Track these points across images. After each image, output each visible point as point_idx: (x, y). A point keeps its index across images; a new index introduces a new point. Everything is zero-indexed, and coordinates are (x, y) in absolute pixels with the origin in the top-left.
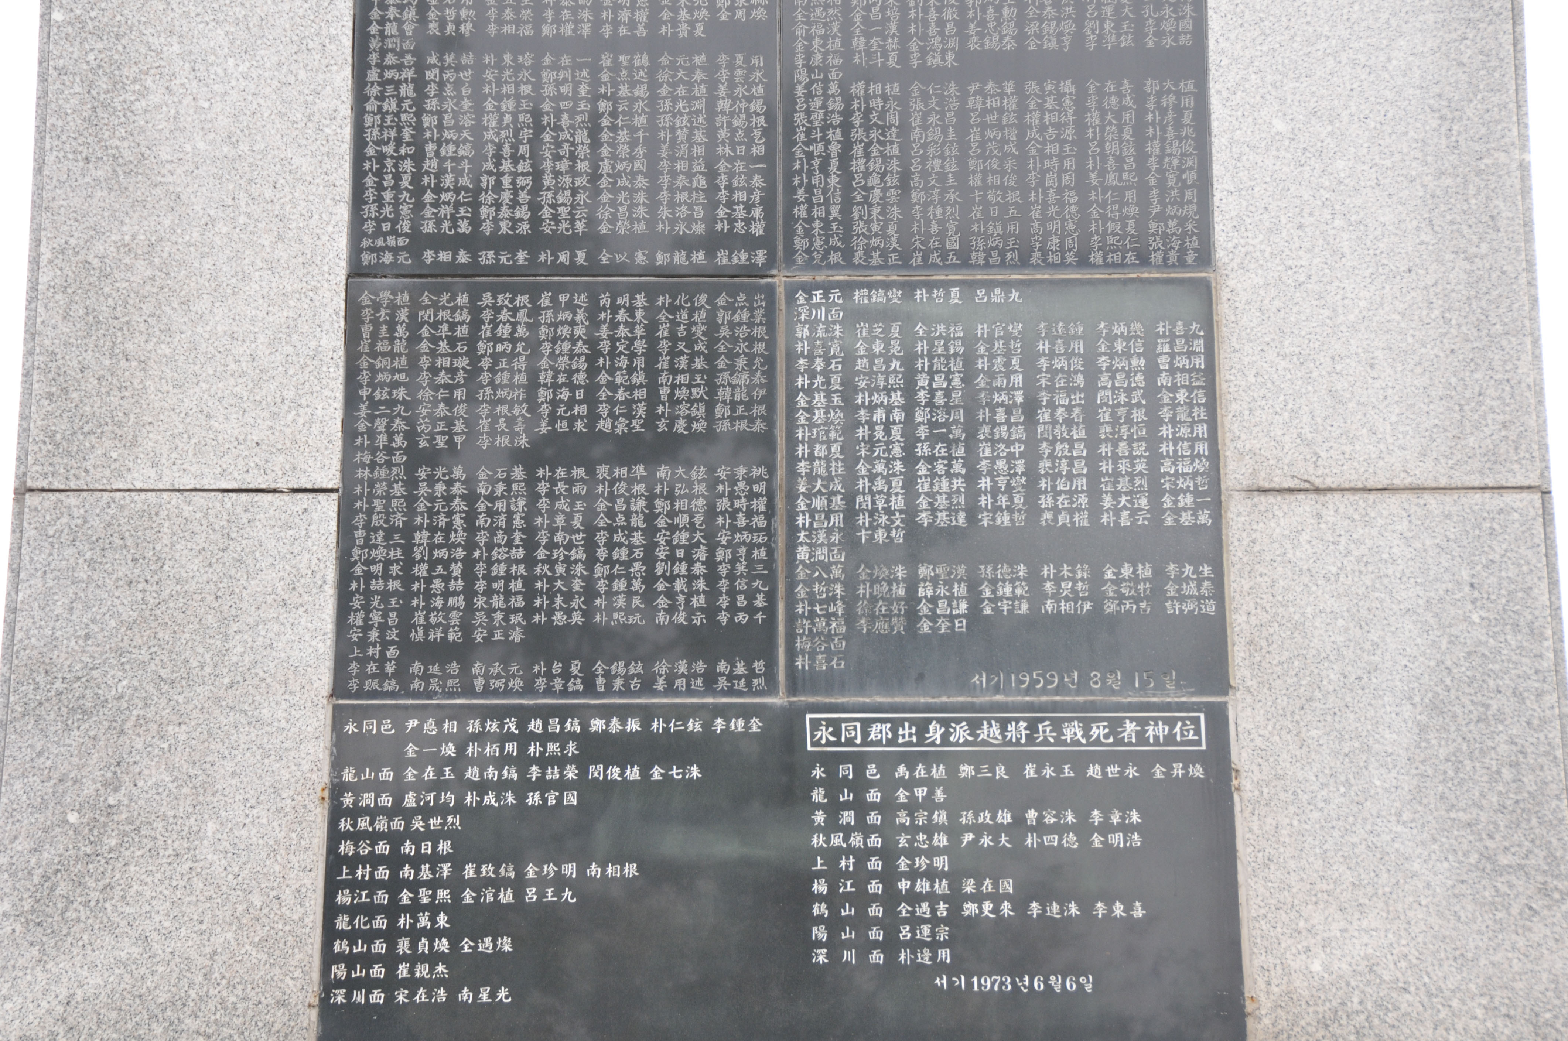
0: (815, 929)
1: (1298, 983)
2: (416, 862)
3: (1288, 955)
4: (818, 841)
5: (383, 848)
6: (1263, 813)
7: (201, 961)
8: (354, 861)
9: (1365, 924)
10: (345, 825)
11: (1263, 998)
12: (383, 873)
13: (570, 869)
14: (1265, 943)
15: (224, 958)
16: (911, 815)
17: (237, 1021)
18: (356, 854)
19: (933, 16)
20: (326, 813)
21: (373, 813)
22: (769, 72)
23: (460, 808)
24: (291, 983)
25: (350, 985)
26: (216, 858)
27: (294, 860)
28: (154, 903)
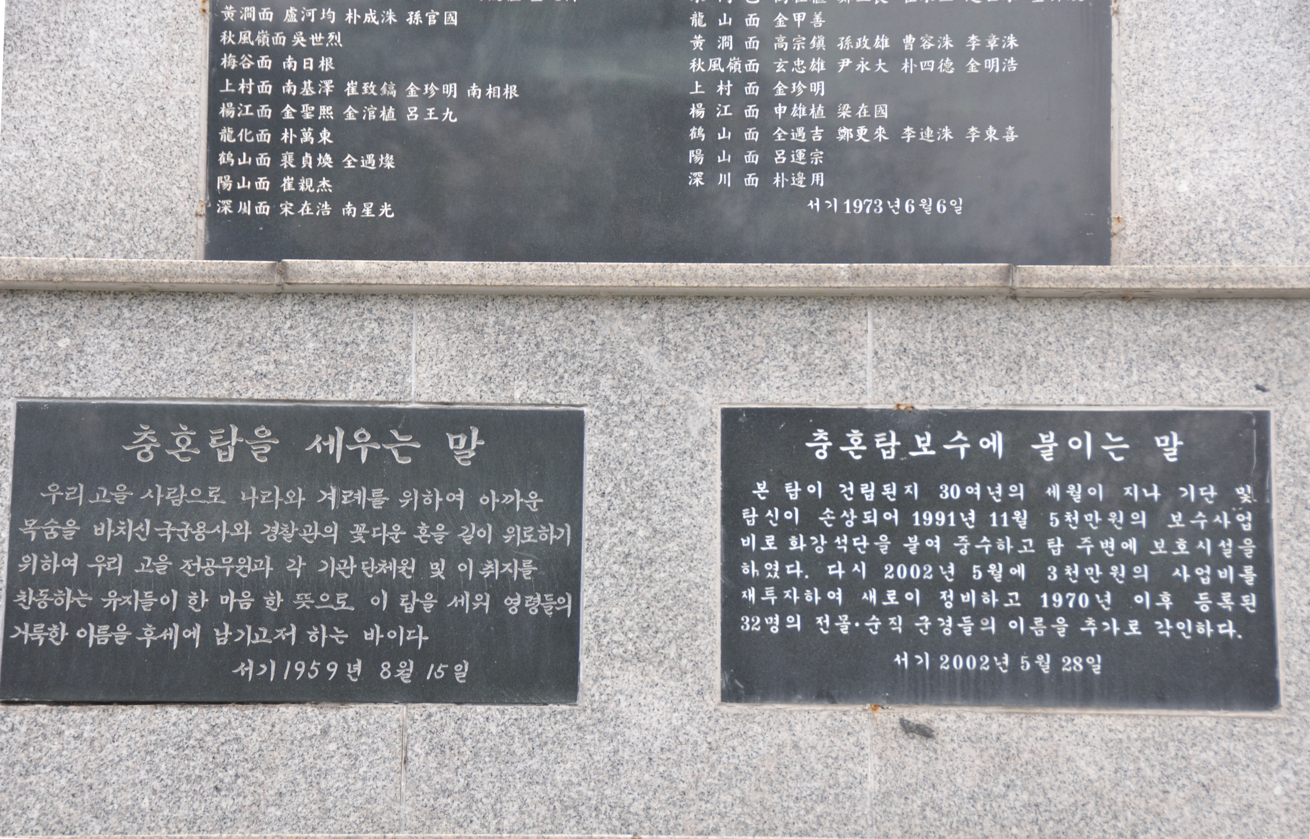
0: (691, 153)
1: (1164, 204)
2: (299, 77)
3: (1156, 177)
4: (696, 65)
5: (265, 63)
6: (1140, 37)
7: (88, 167)
8: (237, 75)
9: (1235, 144)
10: (226, 38)
11: (1129, 218)
12: (265, 88)
13: (451, 90)
14: (1135, 165)
15: (112, 165)
16: (789, 40)
17: (127, 227)
18: (239, 68)
20: (207, 25)
21: (255, 27)
23: (341, 26)
24: (178, 192)
25: (236, 196)
26: (99, 65)
27: (177, 71)
28: (39, 107)
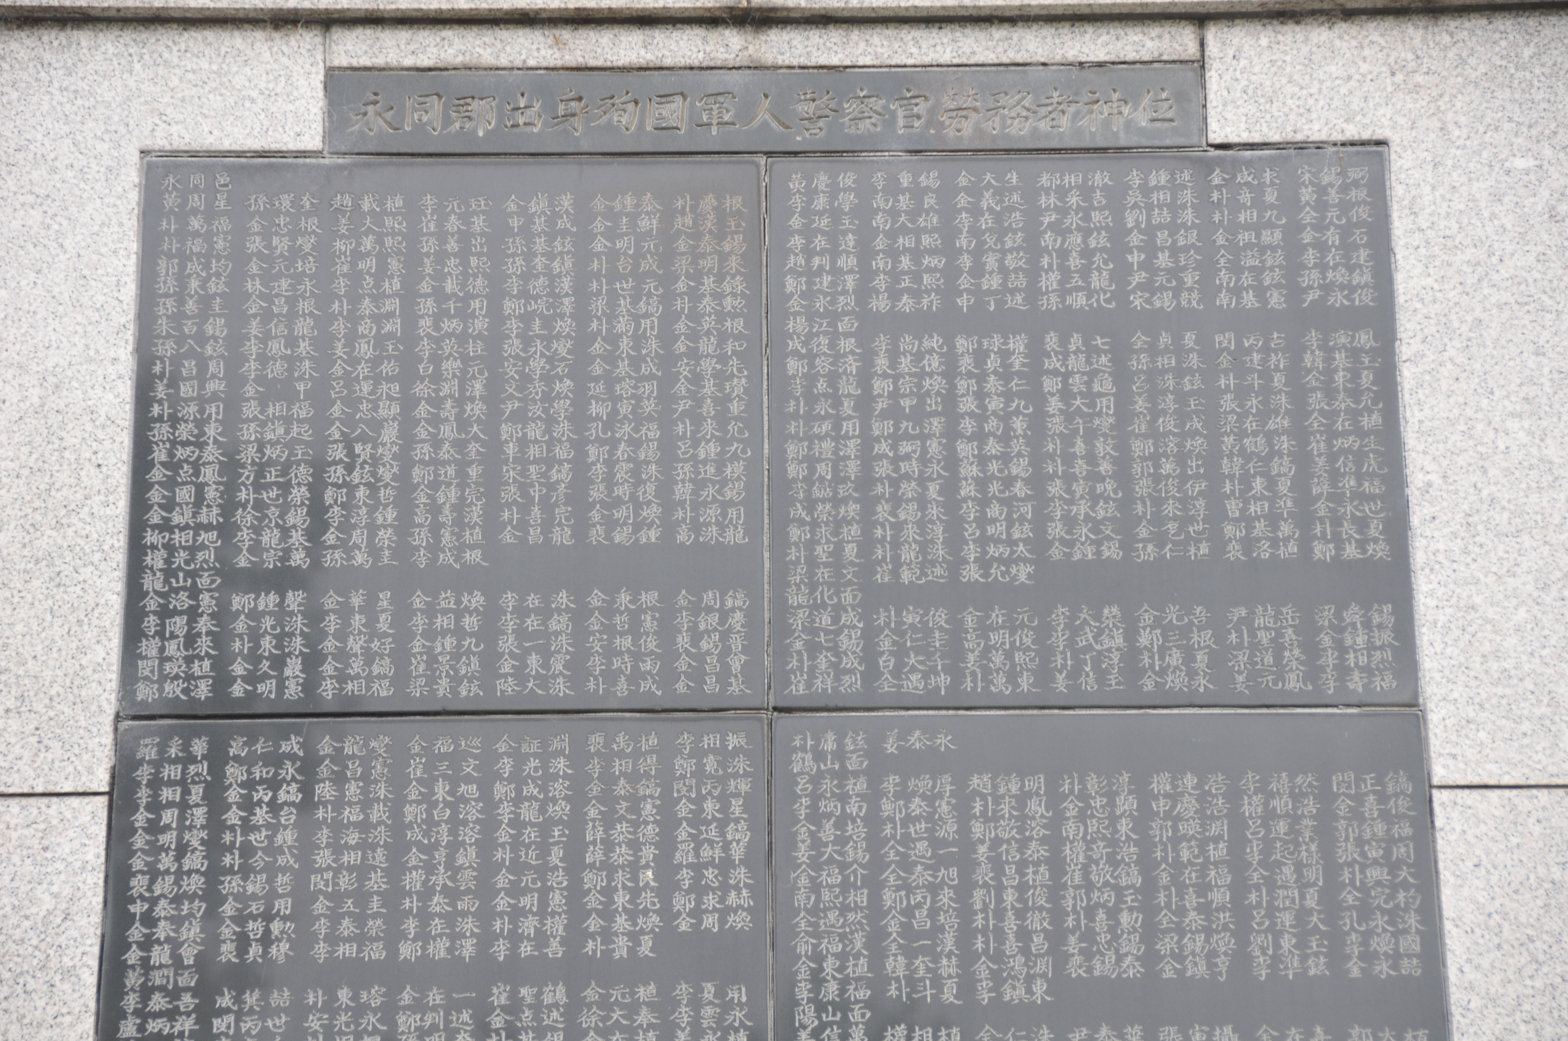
19: (1011, 924)
22: (755, 1008)
